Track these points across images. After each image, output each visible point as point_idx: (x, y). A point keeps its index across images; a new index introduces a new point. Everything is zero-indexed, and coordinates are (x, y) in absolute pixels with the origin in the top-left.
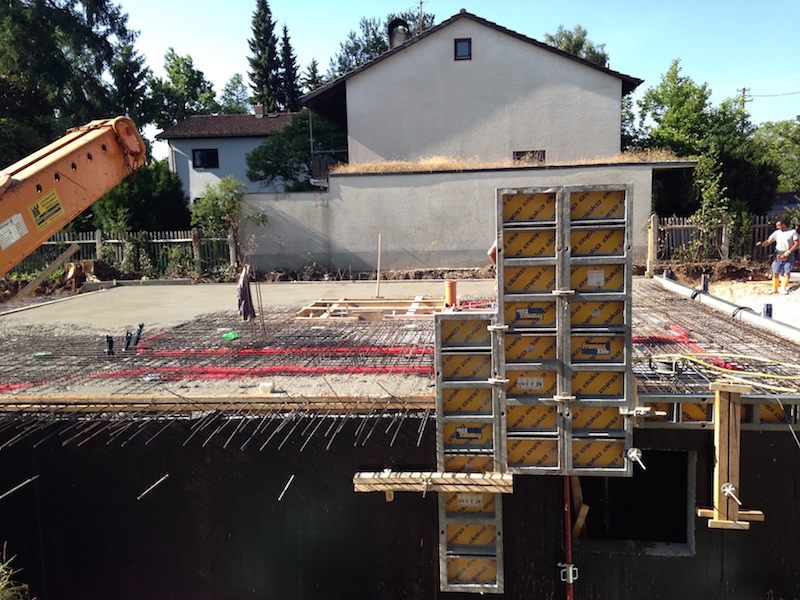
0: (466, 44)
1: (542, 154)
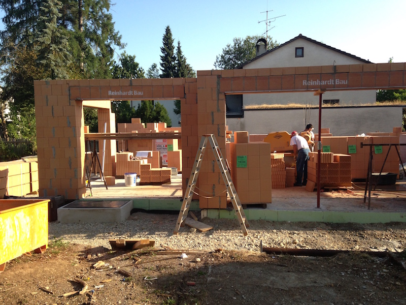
0: (301, 50)
1: (337, 101)
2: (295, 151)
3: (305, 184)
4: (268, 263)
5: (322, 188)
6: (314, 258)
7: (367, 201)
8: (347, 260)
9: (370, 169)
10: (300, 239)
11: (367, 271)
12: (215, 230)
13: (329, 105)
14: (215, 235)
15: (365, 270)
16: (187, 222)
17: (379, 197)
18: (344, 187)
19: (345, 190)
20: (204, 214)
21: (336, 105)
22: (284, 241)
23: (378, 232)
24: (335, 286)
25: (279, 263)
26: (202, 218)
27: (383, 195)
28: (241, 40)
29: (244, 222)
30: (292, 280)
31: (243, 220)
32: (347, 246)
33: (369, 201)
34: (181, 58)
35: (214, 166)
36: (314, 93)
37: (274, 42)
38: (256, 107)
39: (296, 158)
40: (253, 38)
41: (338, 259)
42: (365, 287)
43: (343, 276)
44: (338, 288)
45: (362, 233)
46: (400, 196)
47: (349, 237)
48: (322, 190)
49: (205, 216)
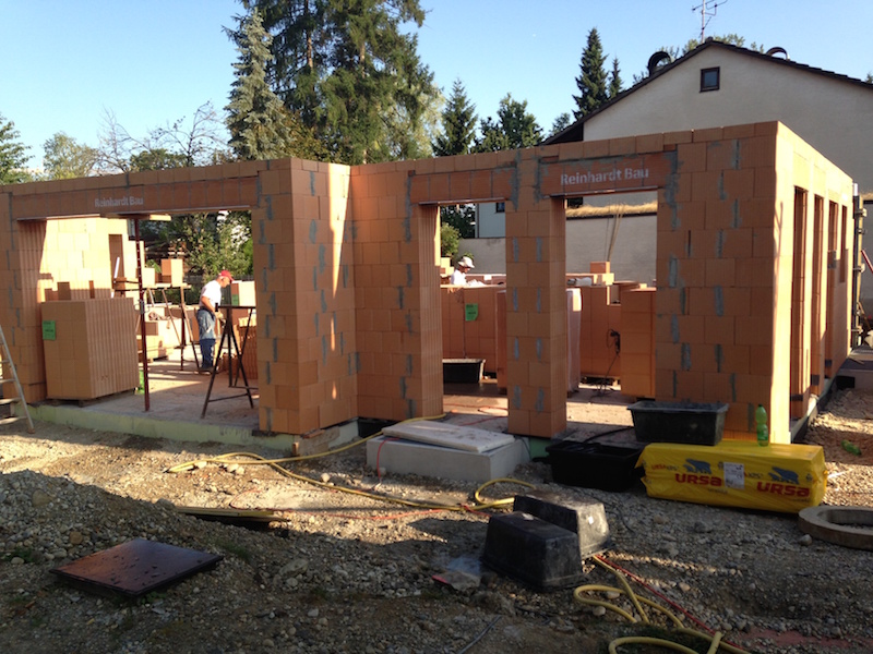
0: (715, 73)
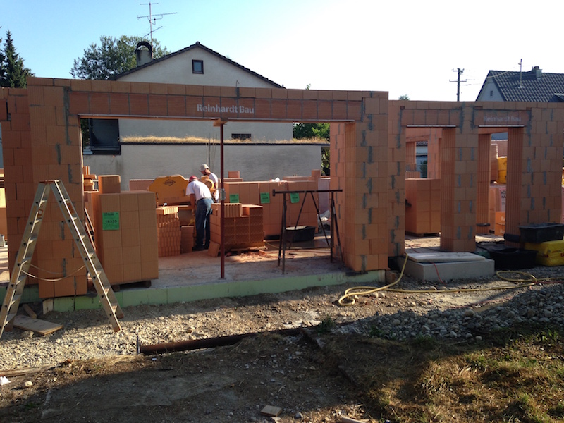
0: (200, 64)
1: (249, 136)
2: (192, 203)
3: (207, 247)
4: (145, 370)
5: (230, 251)
6: (212, 349)
7: (281, 264)
8: (253, 347)
9: (284, 224)
10: (196, 326)
11: (277, 357)
12: (67, 330)
13: (239, 141)
14: (66, 337)
15: (275, 356)
16: (17, 323)
17: (296, 257)
18: (256, 248)
19: (256, 251)
20: (48, 306)
21: (247, 141)
22: (175, 332)
23: (293, 302)
24: (237, 385)
25: (161, 367)
26: (44, 313)
27: (300, 255)
28: (113, 40)
29: (114, 312)
30: (179, 388)
31: (113, 309)
32: (257, 326)
33: (284, 264)
34: (14, 57)
35: (63, 230)
36: (213, 122)
37: (162, 48)
38: (139, 139)
39: (195, 212)
40: (131, 39)
41: (243, 347)
42: (273, 380)
43: (247, 369)
44: (240, 388)
45: (275, 305)
46: (319, 254)
47: (259, 313)
48: (229, 254)
49: (50, 308)
